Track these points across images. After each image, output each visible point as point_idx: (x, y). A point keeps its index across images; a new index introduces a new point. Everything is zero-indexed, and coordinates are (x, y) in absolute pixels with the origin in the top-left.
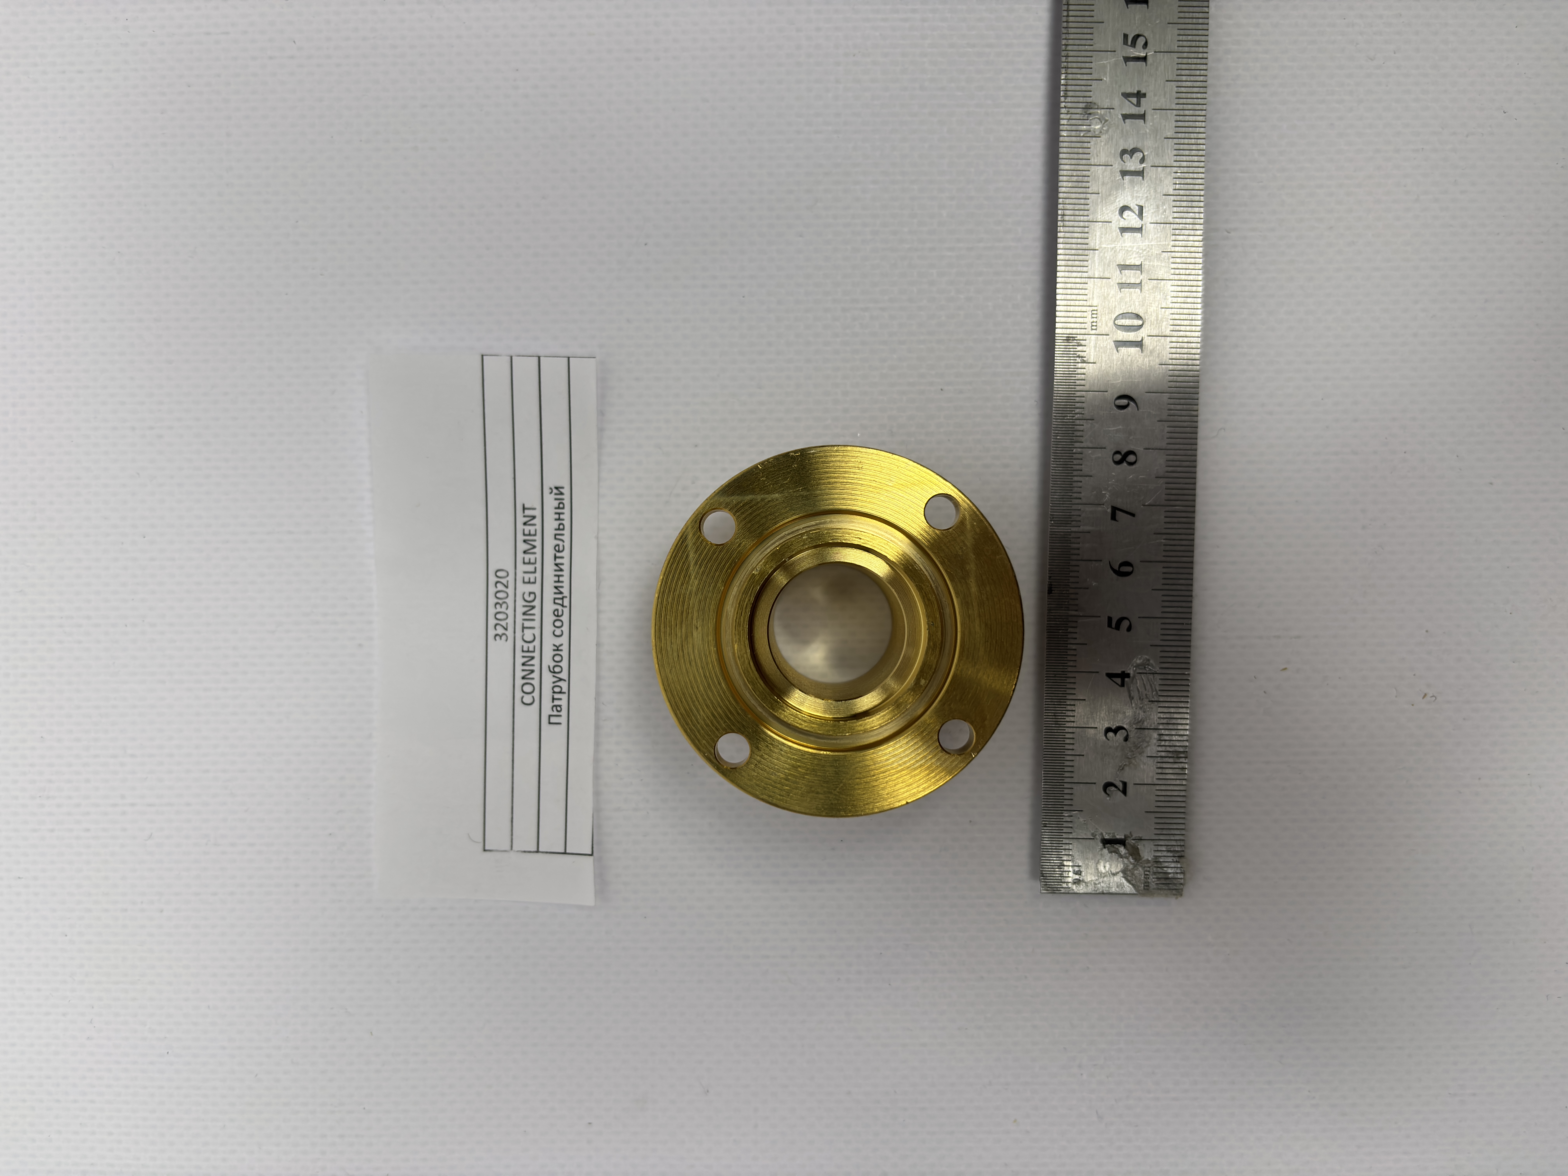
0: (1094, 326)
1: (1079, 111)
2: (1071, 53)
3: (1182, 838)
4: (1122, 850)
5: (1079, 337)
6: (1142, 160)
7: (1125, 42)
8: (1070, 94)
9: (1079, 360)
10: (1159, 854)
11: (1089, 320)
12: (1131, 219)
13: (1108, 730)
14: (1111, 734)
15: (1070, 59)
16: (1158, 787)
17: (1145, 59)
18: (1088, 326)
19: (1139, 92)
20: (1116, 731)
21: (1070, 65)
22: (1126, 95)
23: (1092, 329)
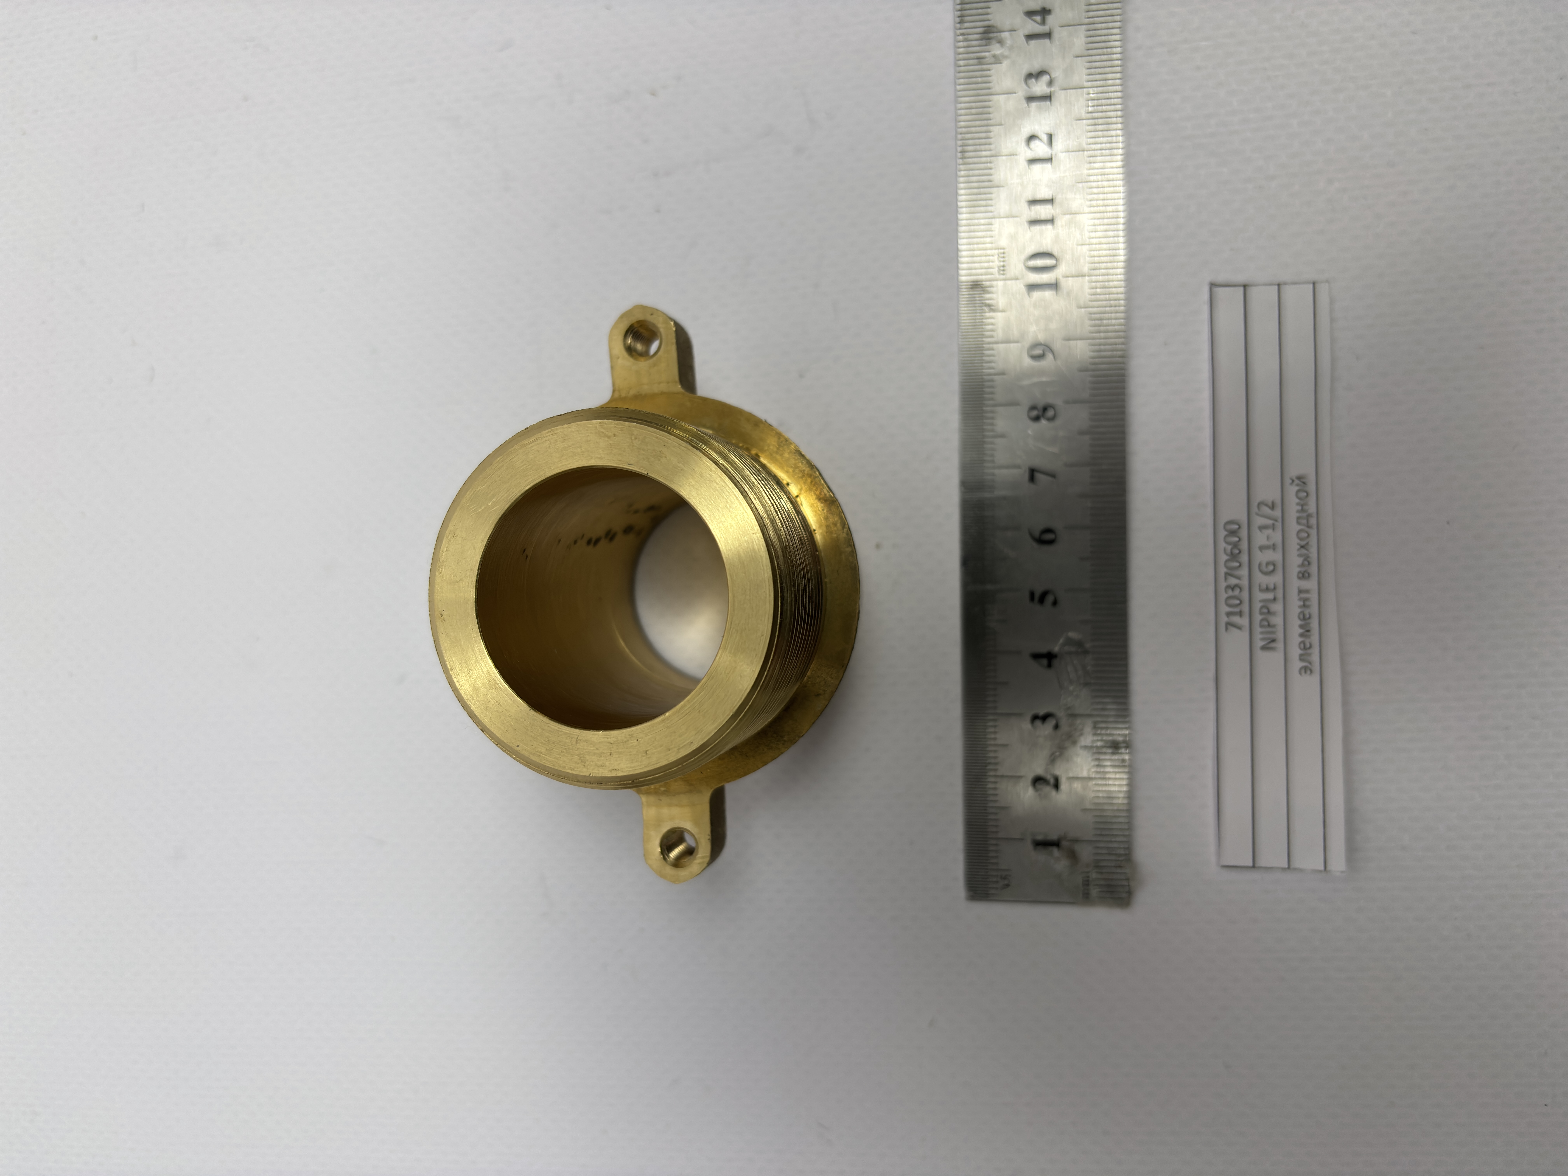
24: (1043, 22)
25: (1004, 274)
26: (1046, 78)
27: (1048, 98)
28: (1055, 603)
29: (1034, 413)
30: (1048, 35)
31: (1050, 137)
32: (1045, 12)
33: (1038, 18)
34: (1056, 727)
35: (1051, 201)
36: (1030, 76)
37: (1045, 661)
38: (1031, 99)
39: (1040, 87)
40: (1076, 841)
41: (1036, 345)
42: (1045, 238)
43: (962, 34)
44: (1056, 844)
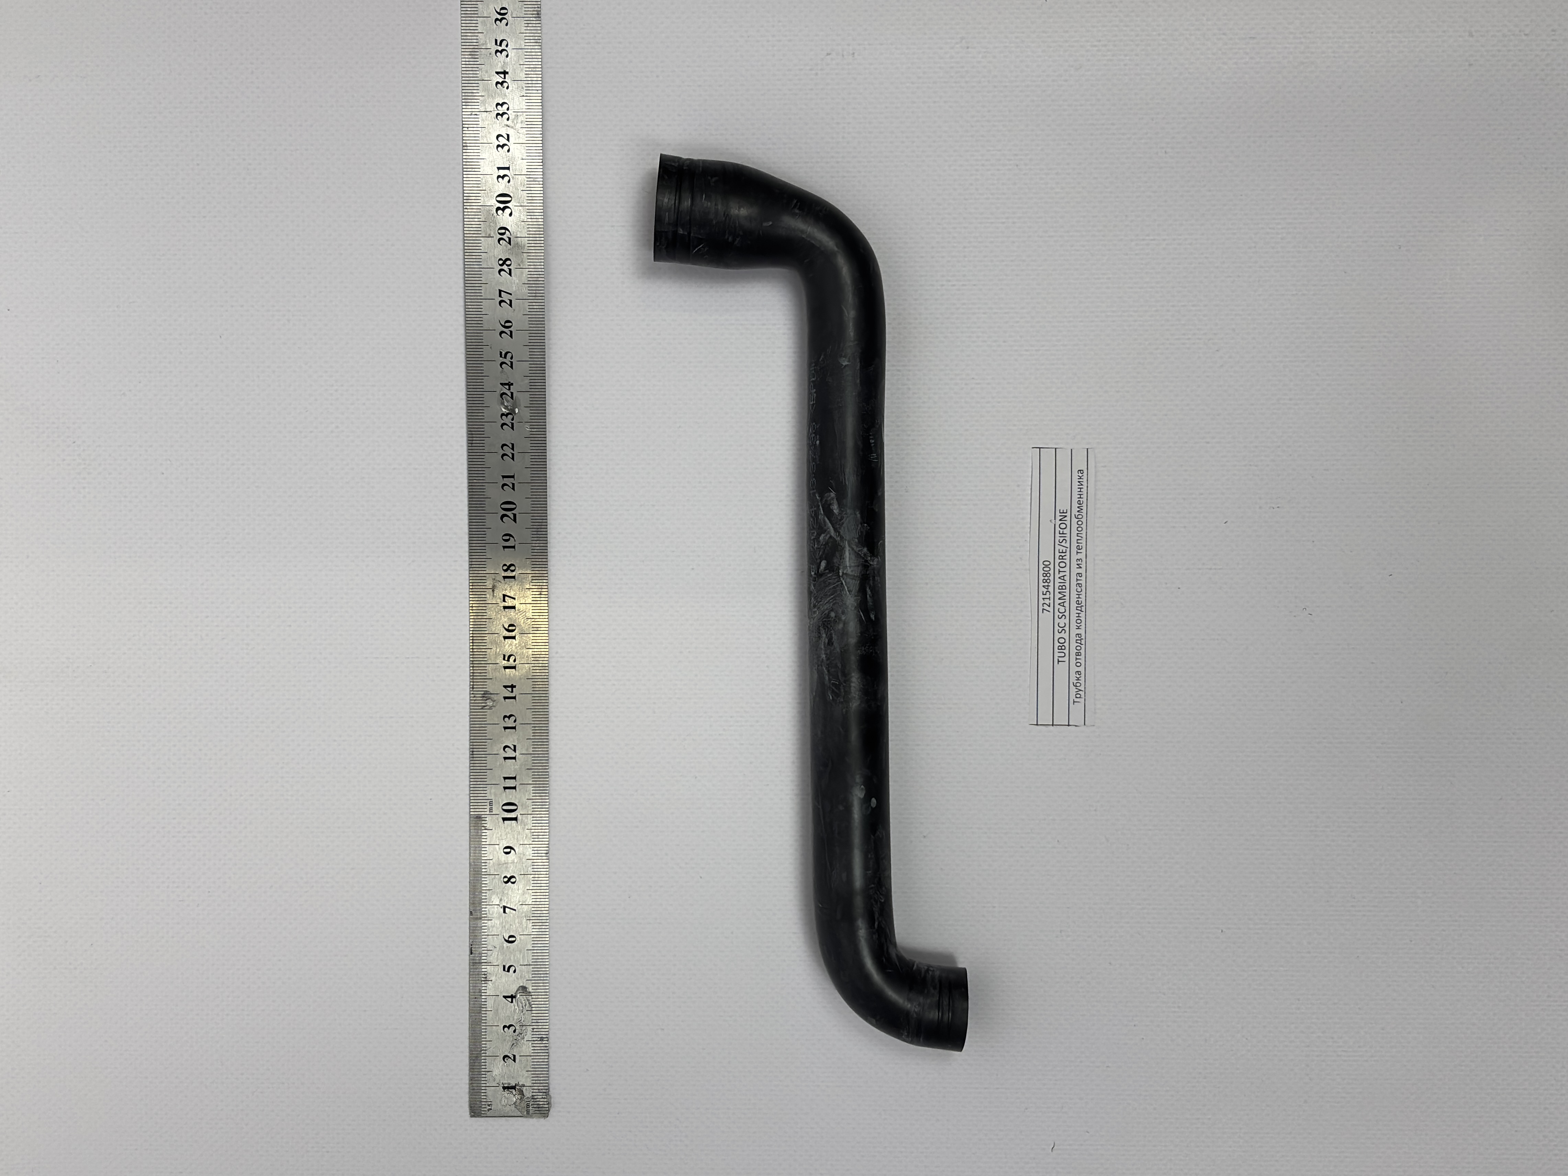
0: (491, 810)
1: (480, 695)
2: (475, 665)
3: (547, 1085)
4: (514, 1091)
5: (483, 816)
6: (515, 721)
7: (504, 659)
8: (475, 686)
9: (483, 828)
10: (534, 1094)
11: (488, 807)
12: (510, 753)
13: (505, 1027)
14: (506, 1029)
15: (475, 668)
16: (532, 1057)
17: (514, 668)
18: (488, 810)
19: (512, 685)
20: (509, 1027)
21: (475, 671)
22: (505, 687)
23: (490, 812)
24: (512, 692)
25: (492, 812)
26: (513, 719)
27: (514, 728)
28: (515, 971)
29: (506, 880)
30: (514, 698)
31: (515, 746)
32: (513, 687)
33: (510, 689)
34: (515, 1031)
35: (514, 778)
36: (505, 717)
37: (510, 999)
38: (505, 728)
39: (510, 723)
40: (524, 1086)
41: (506, 848)
42: (510, 796)
43: (473, 694)
44: (514, 1088)
